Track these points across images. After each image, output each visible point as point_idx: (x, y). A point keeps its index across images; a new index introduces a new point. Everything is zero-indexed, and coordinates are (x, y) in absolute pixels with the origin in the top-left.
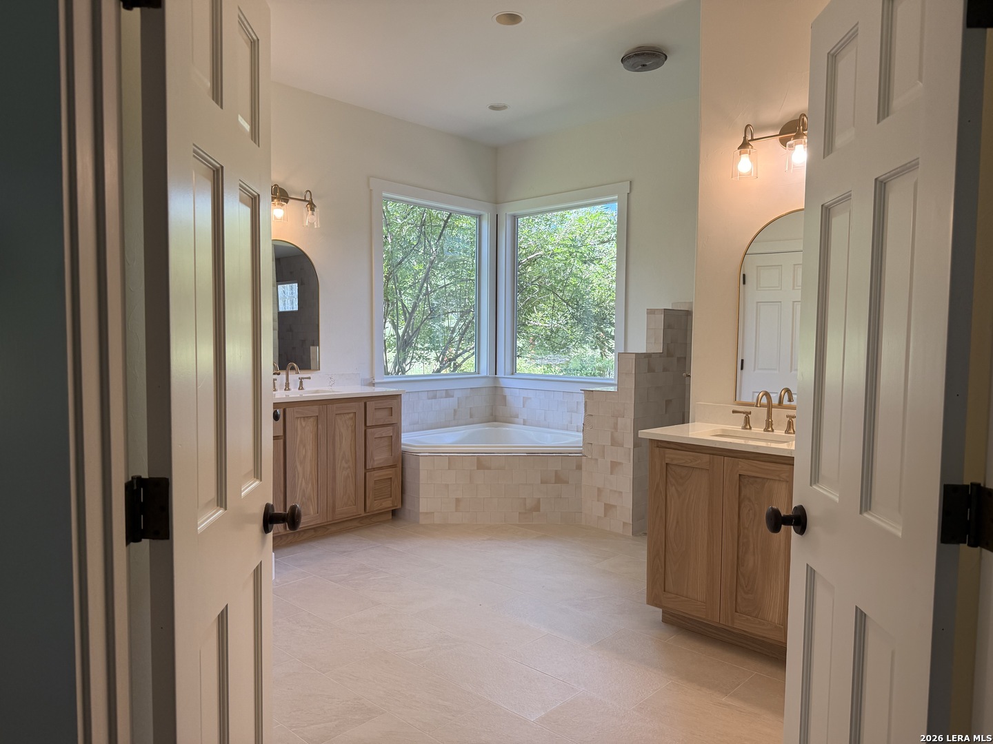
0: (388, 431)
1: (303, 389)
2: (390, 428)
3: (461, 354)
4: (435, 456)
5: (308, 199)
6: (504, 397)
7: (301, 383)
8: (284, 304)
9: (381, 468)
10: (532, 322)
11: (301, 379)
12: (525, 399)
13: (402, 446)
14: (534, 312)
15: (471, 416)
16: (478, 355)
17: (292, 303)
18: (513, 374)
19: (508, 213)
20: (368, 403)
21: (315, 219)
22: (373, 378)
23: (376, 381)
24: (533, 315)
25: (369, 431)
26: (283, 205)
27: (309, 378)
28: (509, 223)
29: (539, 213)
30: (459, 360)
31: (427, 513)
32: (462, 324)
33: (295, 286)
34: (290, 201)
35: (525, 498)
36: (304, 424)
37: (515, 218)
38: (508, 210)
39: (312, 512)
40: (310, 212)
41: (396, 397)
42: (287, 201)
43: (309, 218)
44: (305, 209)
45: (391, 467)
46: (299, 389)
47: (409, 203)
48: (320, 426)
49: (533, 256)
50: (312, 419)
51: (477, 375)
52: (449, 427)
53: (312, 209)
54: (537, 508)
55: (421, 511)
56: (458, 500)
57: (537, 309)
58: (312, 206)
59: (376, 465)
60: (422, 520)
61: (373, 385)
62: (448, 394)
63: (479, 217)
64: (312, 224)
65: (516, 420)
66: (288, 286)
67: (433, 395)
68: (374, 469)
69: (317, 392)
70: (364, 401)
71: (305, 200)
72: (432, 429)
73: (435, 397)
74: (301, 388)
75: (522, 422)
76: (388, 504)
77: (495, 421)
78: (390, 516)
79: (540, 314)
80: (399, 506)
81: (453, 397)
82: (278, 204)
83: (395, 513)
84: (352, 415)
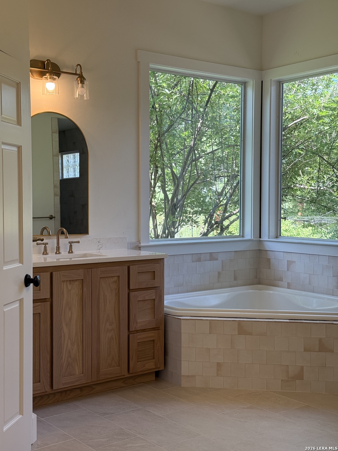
0: (150, 295)
1: (72, 252)
2: (153, 291)
3: (227, 218)
4: (196, 320)
5: (78, 72)
6: (269, 260)
7: (71, 246)
8: (68, 172)
9: (144, 330)
10: (297, 185)
11: (71, 243)
12: (290, 263)
13: (165, 309)
14: (299, 175)
15: (235, 279)
16: (242, 218)
17: (75, 171)
18: (277, 237)
19: (272, 79)
20: (131, 267)
21: (85, 91)
22: (139, 242)
23: (142, 244)
24: (299, 179)
25: (132, 294)
26: (54, 79)
27: (78, 242)
28: (274, 89)
29: (304, 77)
30: (226, 223)
31: (188, 376)
32: (229, 188)
33: (77, 155)
34: (62, 75)
35: (288, 366)
36: (70, 287)
37: (280, 84)
38: (273, 76)
39: (77, 373)
40: (80, 85)
41: (159, 261)
42: (58, 75)
43: (79, 91)
44: (75, 83)
45: (154, 329)
46: (69, 252)
47: (176, 74)
48: (85, 289)
49: (299, 120)
50: (77, 283)
51: (241, 239)
52: (213, 289)
53: (82, 82)
54: (300, 376)
55: (182, 374)
56: (219, 365)
57: (303, 173)
58: (82, 79)
59: (139, 327)
60: (184, 383)
61: (139, 248)
62: (212, 257)
63: (244, 85)
64: (81, 96)
65: (280, 283)
66: (71, 156)
67: (198, 258)
68: (137, 331)
69: (85, 255)
70: (128, 265)
71: (76, 74)
72: (196, 291)
73: (199, 260)
74: (71, 251)
75: (286, 285)
76: (150, 365)
77: (259, 283)
78: (153, 377)
79: (306, 177)
80: (162, 368)
81: (217, 259)
82: (50, 78)
83: (158, 375)
84: (116, 279)
